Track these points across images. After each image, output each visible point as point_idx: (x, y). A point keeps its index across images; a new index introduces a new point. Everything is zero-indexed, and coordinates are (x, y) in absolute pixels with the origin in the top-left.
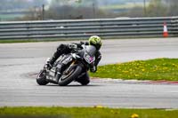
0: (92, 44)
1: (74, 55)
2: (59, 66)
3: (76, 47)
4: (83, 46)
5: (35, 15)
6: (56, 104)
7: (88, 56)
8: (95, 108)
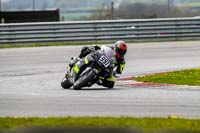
6: (126, 114)
8: (169, 118)
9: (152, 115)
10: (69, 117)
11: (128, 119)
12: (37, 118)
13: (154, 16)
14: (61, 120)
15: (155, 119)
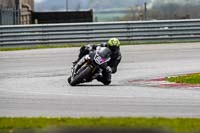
5: (137, 14)
7: (99, 58)
10: (101, 118)
11: (160, 119)
12: (69, 119)
13: (188, 17)
14: (93, 120)
15: (187, 120)
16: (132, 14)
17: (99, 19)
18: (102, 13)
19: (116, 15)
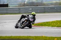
0: (32, 15)
1: (26, 18)
2: (21, 22)
3: (27, 16)
4: (29, 15)
5: (22, 5)
7: (31, 19)
8: (42, 36)
9: (37, 35)
10: (11, 36)
13: (37, 6)
16: (20, 5)
17: (11, 6)
18: (11, 4)
19: (15, 5)
